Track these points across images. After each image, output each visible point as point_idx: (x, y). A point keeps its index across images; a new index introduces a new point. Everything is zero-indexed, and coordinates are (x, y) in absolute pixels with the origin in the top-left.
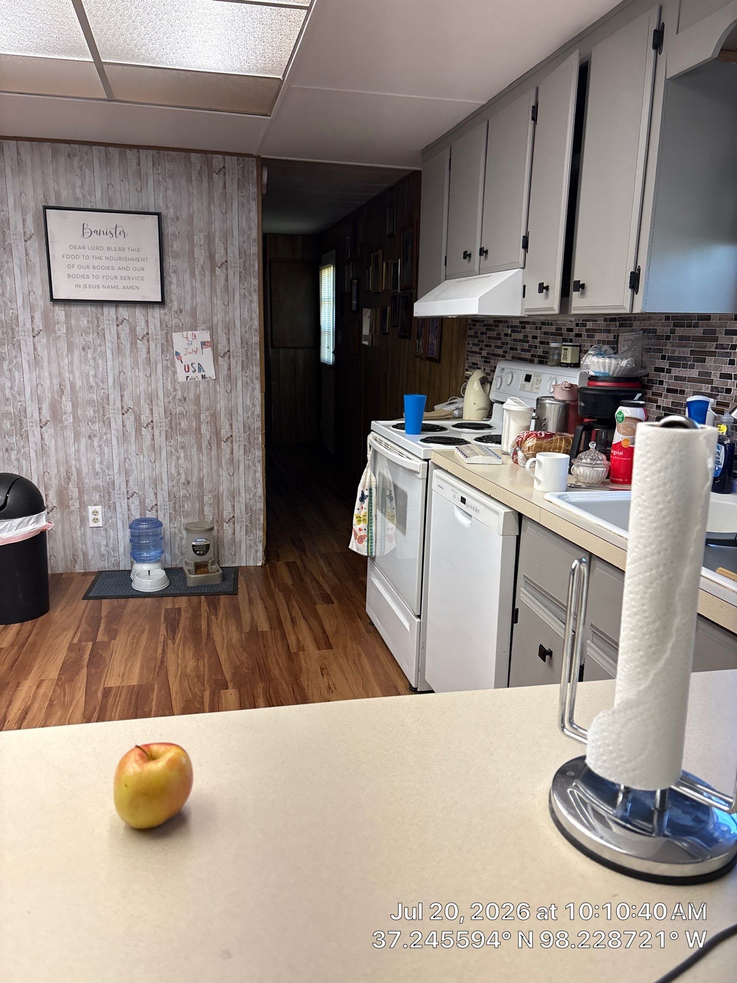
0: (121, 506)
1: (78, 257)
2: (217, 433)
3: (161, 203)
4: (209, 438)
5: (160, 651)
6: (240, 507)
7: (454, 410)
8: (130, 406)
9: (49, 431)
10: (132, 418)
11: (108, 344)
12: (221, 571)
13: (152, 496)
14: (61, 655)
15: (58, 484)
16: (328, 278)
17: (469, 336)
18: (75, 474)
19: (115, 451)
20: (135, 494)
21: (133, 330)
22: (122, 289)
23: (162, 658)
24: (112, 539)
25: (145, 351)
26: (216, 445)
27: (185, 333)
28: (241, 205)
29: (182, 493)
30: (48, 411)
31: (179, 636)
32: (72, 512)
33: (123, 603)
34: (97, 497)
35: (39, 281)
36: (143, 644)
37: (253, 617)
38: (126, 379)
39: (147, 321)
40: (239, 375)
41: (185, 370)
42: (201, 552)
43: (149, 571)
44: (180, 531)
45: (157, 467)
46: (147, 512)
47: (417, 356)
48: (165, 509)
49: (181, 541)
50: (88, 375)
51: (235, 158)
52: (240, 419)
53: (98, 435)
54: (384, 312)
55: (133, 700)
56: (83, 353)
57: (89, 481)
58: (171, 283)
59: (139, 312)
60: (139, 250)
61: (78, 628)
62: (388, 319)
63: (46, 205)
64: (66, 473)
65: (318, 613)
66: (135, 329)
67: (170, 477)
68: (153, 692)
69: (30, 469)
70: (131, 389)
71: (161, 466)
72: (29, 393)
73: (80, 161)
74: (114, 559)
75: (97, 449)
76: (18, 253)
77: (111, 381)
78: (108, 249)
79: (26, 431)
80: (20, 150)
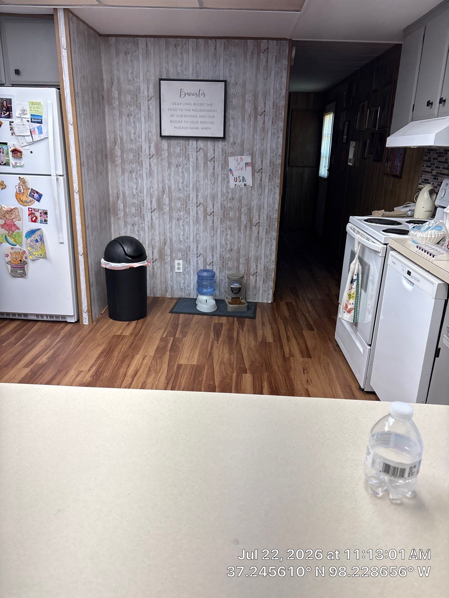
0: (193, 261)
1: (176, 110)
2: (250, 220)
4: (245, 223)
5: (210, 347)
6: (261, 266)
7: (408, 211)
8: (201, 202)
9: (156, 214)
10: (202, 209)
11: (191, 163)
12: (247, 304)
13: (211, 257)
14: (156, 343)
15: (159, 246)
16: (328, 121)
17: (424, 161)
18: (169, 241)
19: (192, 229)
20: (201, 255)
21: (206, 155)
22: (200, 129)
23: (211, 350)
24: (187, 280)
25: (212, 168)
26: (249, 228)
27: (236, 157)
28: (277, 73)
29: (228, 256)
30: (156, 203)
31: (221, 339)
32: (166, 263)
33: (191, 317)
34: (180, 255)
35: (155, 125)
36: (201, 342)
37: (264, 333)
38: (200, 185)
39: (214, 150)
40: (267, 184)
41: (235, 180)
42: (236, 292)
43: (206, 300)
44: (225, 278)
45: (215, 239)
46: (207, 266)
47: (386, 174)
48: (217, 265)
49: (225, 284)
50: (178, 182)
51: (275, 41)
52: (265, 212)
53: (182, 219)
54: (365, 144)
55: (193, 373)
56: (176, 169)
57: (176, 246)
58: (230, 126)
59: (210, 144)
60: (212, 105)
61: (166, 328)
62: (367, 149)
63: (161, 78)
64: (163, 240)
65: (304, 336)
67: (222, 246)
68: (204, 370)
69: (144, 237)
70: (203, 191)
71: (217, 239)
72: (146, 192)
73: (181, 49)
74: (187, 291)
75: (182, 227)
76: (144, 108)
77: (191, 186)
78: (194, 104)
79: (143, 214)
80: (148, 44)
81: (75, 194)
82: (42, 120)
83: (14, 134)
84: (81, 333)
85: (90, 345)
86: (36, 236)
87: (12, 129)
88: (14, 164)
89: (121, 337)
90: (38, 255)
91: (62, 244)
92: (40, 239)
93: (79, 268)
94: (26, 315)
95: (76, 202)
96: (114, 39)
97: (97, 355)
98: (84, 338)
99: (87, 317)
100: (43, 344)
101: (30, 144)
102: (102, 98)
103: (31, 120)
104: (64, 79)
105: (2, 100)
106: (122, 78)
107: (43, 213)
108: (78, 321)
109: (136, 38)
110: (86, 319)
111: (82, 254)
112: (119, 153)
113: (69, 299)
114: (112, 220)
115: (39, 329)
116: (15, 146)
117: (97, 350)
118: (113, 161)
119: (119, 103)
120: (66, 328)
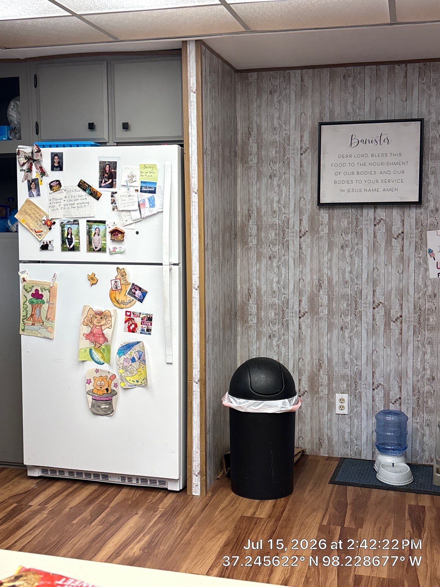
0: (366, 396)
1: (344, 165)
3: (424, 110)
8: (381, 301)
9: (307, 321)
10: (382, 312)
11: (365, 243)
13: (397, 389)
15: (310, 371)
18: (326, 362)
19: (364, 343)
20: (380, 386)
21: (389, 230)
22: (382, 191)
24: (355, 428)
25: (399, 249)
29: (427, 388)
30: (307, 303)
32: (321, 398)
33: (367, 493)
34: (345, 385)
35: (309, 188)
38: (379, 275)
39: (403, 221)
41: (437, 267)
43: (393, 464)
44: (422, 427)
45: (404, 360)
46: (391, 404)
48: (408, 403)
50: (344, 271)
53: (349, 327)
56: (342, 251)
57: (338, 370)
58: (428, 184)
59: (396, 213)
60: (400, 155)
63: (321, 122)
64: (317, 361)
66: (391, 228)
67: (416, 372)
69: (287, 356)
70: (383, 284)
71: (407, 361)
72: (293, 287)
73: (353, 80)
74: (356, 447)
75: (348, 340)
76: (294, 165)
77: (365, 276)
78: (372, 155)
79: (287, 321)
80: (303, 77)
81: (194, 290)
82: (155, 188)
83: (117, 208)
84: (189, 509)
85: (206, 531)
86: (133, 353)
87: (113, 202)
88: (112, 250)
89: (255, 520)
90: (133, 381)
91: (170, 365)
92: (139, 357)
93: (191, 403)
94: (106, 475)
95: (194, 303)
96: (255, 75)
97: (219, 549)
98: (196, 517)
99: (199, 483)
100: (132, 525)
101: (137, 221)
102: (234, 155)
103: (141, 188)
104: (190, 132)
105: (104, 164)
106: (264, 125)
107: (145, 319)
108: (185, 489)
109: (289, 71)
110: (197, 486)
111: (198, 380)
112: (253, 229)
113: (174, 453)
114: (239, 329)
115: (125, 499)
116: (116, 225)
117: (218, 540)
118: (245, 243)
119: (258, 160)
120: (165, 501)
